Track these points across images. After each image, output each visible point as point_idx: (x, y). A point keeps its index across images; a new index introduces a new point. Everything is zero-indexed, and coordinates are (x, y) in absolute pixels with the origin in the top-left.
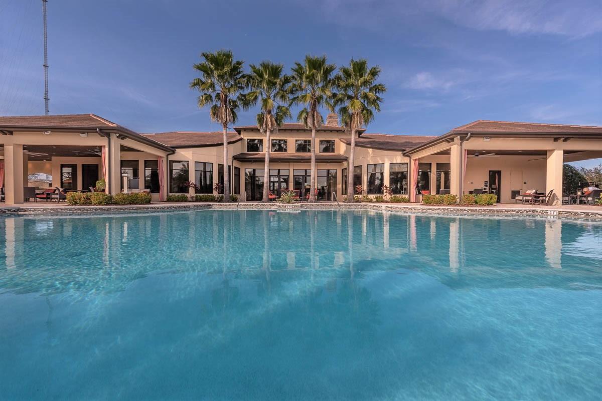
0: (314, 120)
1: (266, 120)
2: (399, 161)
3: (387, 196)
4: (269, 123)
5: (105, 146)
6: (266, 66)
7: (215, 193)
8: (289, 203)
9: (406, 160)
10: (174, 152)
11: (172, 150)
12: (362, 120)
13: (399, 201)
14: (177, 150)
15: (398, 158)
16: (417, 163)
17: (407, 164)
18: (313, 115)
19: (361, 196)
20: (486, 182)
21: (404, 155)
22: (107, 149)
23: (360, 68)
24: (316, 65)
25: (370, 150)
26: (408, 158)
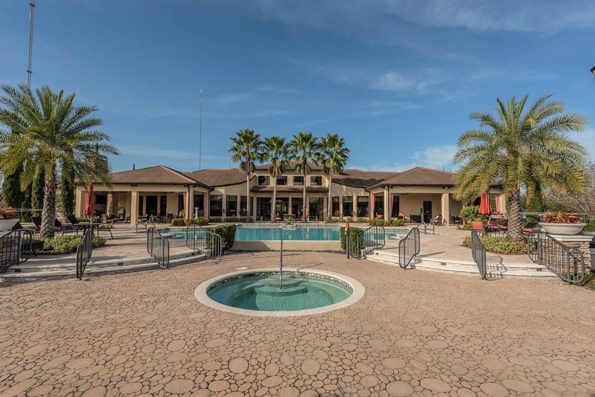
0: (305, 171)
1: (275, 171)
2: (362, 195)
3: (355, 218)
4: (276, 172)
5: (186, 192)
6: (275, 139)
7: (238, 216)
8: (289, 224)
9: (367, 194)
10: (213, 190)
11: (212, 188)
12: (336, 171)
13: (362, 222)
14: (215, 188)
15: (362, 193)
16: (374, 196)
17: (368, 197)
18: (304, 167)
19: (338, 218)
20: (421, 209)
21: (366, 191)
22: (187, 194)
23: (333, 140)
24: (306, 139)
25: (344, 187)
26: (368, 193)
